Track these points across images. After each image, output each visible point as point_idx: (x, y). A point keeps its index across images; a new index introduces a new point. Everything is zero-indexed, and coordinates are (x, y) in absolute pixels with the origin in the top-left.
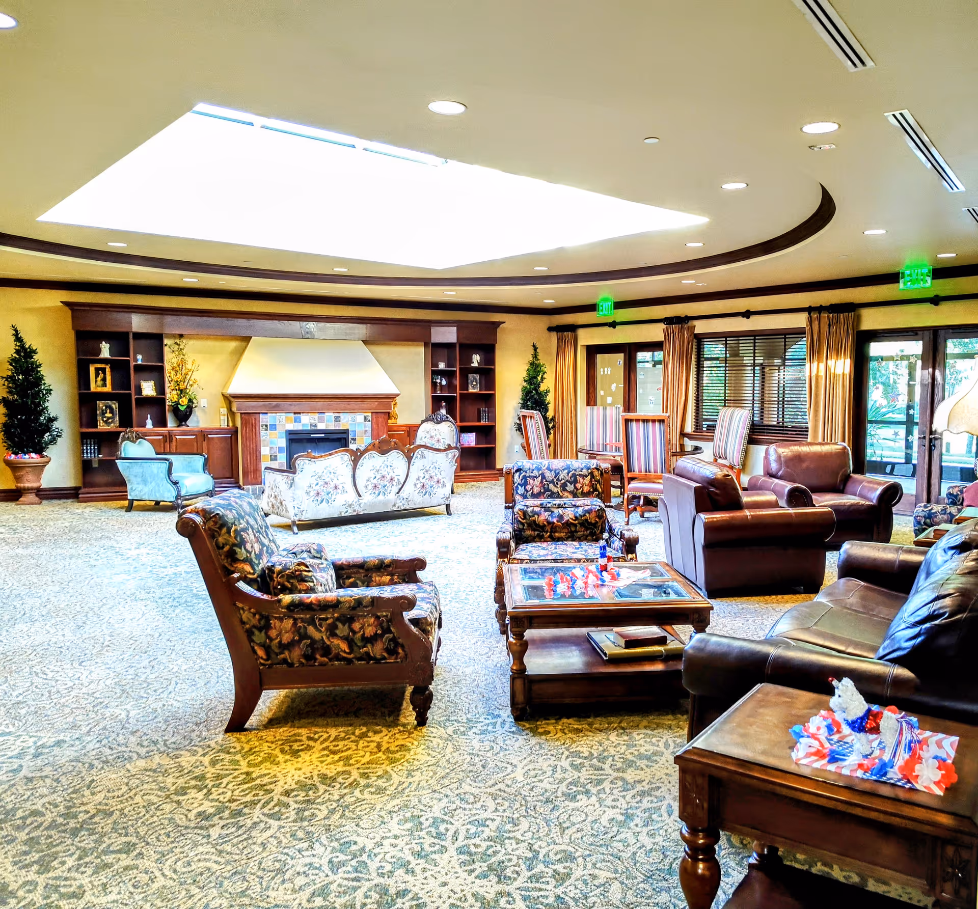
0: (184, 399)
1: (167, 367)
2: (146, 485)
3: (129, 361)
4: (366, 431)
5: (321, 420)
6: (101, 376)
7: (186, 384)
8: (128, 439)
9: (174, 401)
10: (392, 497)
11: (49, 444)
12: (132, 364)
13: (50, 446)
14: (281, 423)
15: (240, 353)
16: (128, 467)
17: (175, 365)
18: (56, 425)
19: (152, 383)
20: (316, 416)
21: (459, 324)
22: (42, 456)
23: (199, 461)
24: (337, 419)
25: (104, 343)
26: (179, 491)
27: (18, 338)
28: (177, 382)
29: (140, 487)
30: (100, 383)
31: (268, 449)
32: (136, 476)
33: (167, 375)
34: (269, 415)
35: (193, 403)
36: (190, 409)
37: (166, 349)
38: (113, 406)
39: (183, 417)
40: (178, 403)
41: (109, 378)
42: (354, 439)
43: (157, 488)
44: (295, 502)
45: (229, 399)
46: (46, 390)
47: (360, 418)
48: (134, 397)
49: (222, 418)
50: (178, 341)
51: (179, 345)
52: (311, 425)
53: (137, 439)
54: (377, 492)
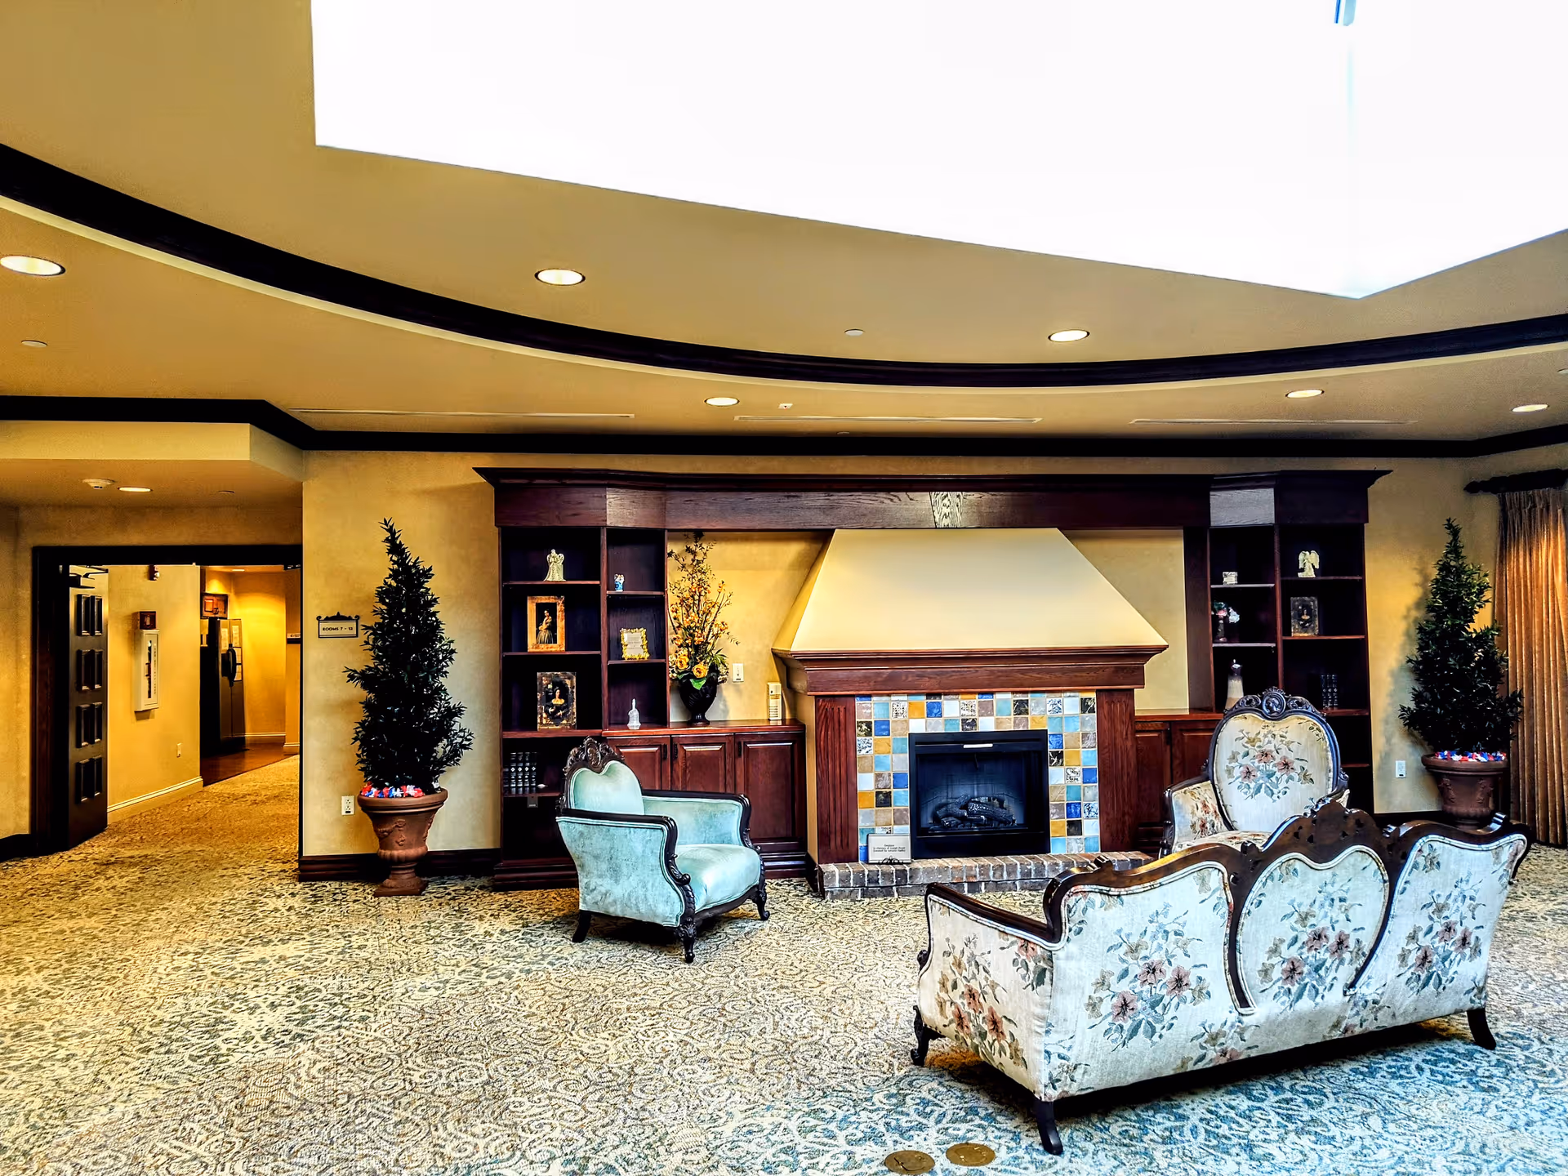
0: (701, 666)
1: (672, 598)
2: (617, 881)
3: (598, 586)
4: (1085, 735)
5: (986, 710)
6: (548, 619)
7: (705, 634)
8: (586, 763)
9: (682, 669)
10: (1334, 998)
11: (445, 763)
12: (605, 593)
13: (446, 768)
14: (900, 718)
15: (810, 565)
16: (582, 834)
17: (686, 594)
18: (459, 723)
19: (643, 631)
20: (975, 700)
21: (1283, 485)
22: (431, 791)
23: (731, 813)
24: (1021, 708)
25: (553, 551)
26: (688, 900)
27: (396, 548)
28: (688, 629)
29: (605, 884)
30: (544, 634)
31: (871, 777)
32: (596, 857)
33: (670, 614)
34: (874, 699)
35: (718, 672)
36: (712, 685)
37: (671, 563)
38: (568, 682)
39: (698, 702)
40: (690, 675)
41: (561, 624)
42: (1059, 755)
43: (641, 892)
44: (1054, 1037)
45: (787, 665)
46: (443, 651)
47: (1070, 703)
48: (605, 663)
49: (772, 702)
50: (693, 547)
51: (694, 553)
52: (964, 721)
53: (606, 759)
54: (1295, 989)
